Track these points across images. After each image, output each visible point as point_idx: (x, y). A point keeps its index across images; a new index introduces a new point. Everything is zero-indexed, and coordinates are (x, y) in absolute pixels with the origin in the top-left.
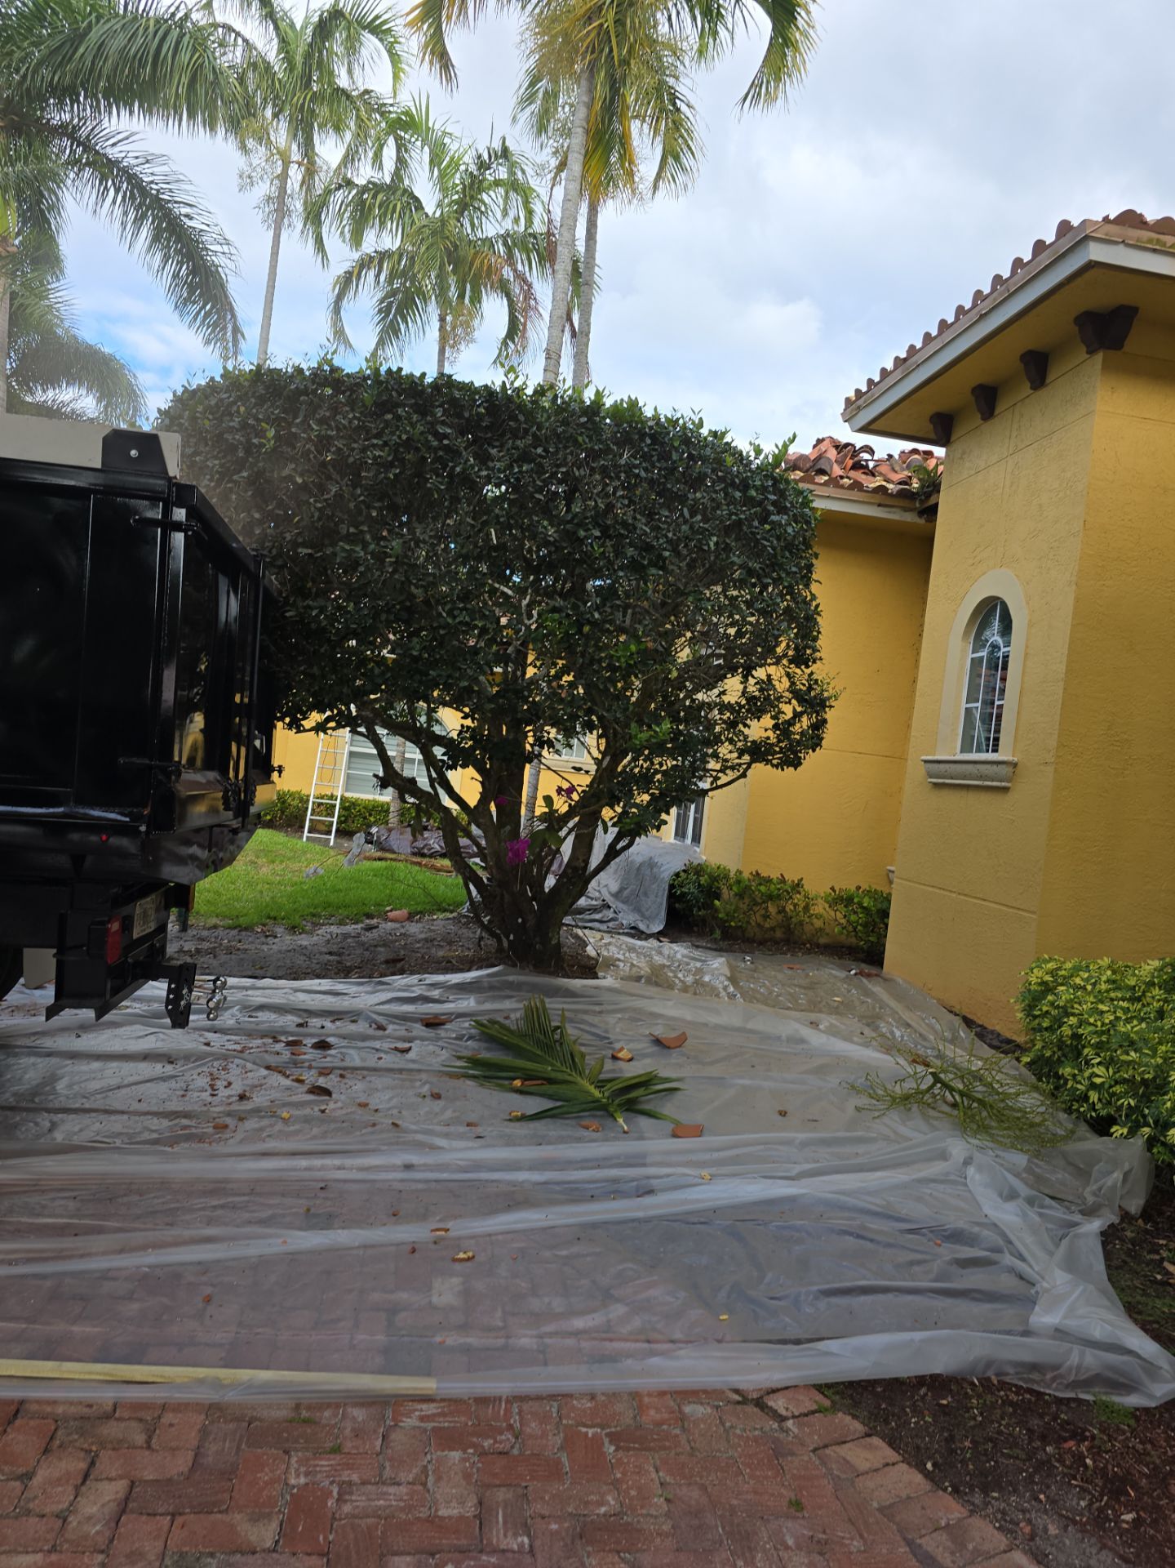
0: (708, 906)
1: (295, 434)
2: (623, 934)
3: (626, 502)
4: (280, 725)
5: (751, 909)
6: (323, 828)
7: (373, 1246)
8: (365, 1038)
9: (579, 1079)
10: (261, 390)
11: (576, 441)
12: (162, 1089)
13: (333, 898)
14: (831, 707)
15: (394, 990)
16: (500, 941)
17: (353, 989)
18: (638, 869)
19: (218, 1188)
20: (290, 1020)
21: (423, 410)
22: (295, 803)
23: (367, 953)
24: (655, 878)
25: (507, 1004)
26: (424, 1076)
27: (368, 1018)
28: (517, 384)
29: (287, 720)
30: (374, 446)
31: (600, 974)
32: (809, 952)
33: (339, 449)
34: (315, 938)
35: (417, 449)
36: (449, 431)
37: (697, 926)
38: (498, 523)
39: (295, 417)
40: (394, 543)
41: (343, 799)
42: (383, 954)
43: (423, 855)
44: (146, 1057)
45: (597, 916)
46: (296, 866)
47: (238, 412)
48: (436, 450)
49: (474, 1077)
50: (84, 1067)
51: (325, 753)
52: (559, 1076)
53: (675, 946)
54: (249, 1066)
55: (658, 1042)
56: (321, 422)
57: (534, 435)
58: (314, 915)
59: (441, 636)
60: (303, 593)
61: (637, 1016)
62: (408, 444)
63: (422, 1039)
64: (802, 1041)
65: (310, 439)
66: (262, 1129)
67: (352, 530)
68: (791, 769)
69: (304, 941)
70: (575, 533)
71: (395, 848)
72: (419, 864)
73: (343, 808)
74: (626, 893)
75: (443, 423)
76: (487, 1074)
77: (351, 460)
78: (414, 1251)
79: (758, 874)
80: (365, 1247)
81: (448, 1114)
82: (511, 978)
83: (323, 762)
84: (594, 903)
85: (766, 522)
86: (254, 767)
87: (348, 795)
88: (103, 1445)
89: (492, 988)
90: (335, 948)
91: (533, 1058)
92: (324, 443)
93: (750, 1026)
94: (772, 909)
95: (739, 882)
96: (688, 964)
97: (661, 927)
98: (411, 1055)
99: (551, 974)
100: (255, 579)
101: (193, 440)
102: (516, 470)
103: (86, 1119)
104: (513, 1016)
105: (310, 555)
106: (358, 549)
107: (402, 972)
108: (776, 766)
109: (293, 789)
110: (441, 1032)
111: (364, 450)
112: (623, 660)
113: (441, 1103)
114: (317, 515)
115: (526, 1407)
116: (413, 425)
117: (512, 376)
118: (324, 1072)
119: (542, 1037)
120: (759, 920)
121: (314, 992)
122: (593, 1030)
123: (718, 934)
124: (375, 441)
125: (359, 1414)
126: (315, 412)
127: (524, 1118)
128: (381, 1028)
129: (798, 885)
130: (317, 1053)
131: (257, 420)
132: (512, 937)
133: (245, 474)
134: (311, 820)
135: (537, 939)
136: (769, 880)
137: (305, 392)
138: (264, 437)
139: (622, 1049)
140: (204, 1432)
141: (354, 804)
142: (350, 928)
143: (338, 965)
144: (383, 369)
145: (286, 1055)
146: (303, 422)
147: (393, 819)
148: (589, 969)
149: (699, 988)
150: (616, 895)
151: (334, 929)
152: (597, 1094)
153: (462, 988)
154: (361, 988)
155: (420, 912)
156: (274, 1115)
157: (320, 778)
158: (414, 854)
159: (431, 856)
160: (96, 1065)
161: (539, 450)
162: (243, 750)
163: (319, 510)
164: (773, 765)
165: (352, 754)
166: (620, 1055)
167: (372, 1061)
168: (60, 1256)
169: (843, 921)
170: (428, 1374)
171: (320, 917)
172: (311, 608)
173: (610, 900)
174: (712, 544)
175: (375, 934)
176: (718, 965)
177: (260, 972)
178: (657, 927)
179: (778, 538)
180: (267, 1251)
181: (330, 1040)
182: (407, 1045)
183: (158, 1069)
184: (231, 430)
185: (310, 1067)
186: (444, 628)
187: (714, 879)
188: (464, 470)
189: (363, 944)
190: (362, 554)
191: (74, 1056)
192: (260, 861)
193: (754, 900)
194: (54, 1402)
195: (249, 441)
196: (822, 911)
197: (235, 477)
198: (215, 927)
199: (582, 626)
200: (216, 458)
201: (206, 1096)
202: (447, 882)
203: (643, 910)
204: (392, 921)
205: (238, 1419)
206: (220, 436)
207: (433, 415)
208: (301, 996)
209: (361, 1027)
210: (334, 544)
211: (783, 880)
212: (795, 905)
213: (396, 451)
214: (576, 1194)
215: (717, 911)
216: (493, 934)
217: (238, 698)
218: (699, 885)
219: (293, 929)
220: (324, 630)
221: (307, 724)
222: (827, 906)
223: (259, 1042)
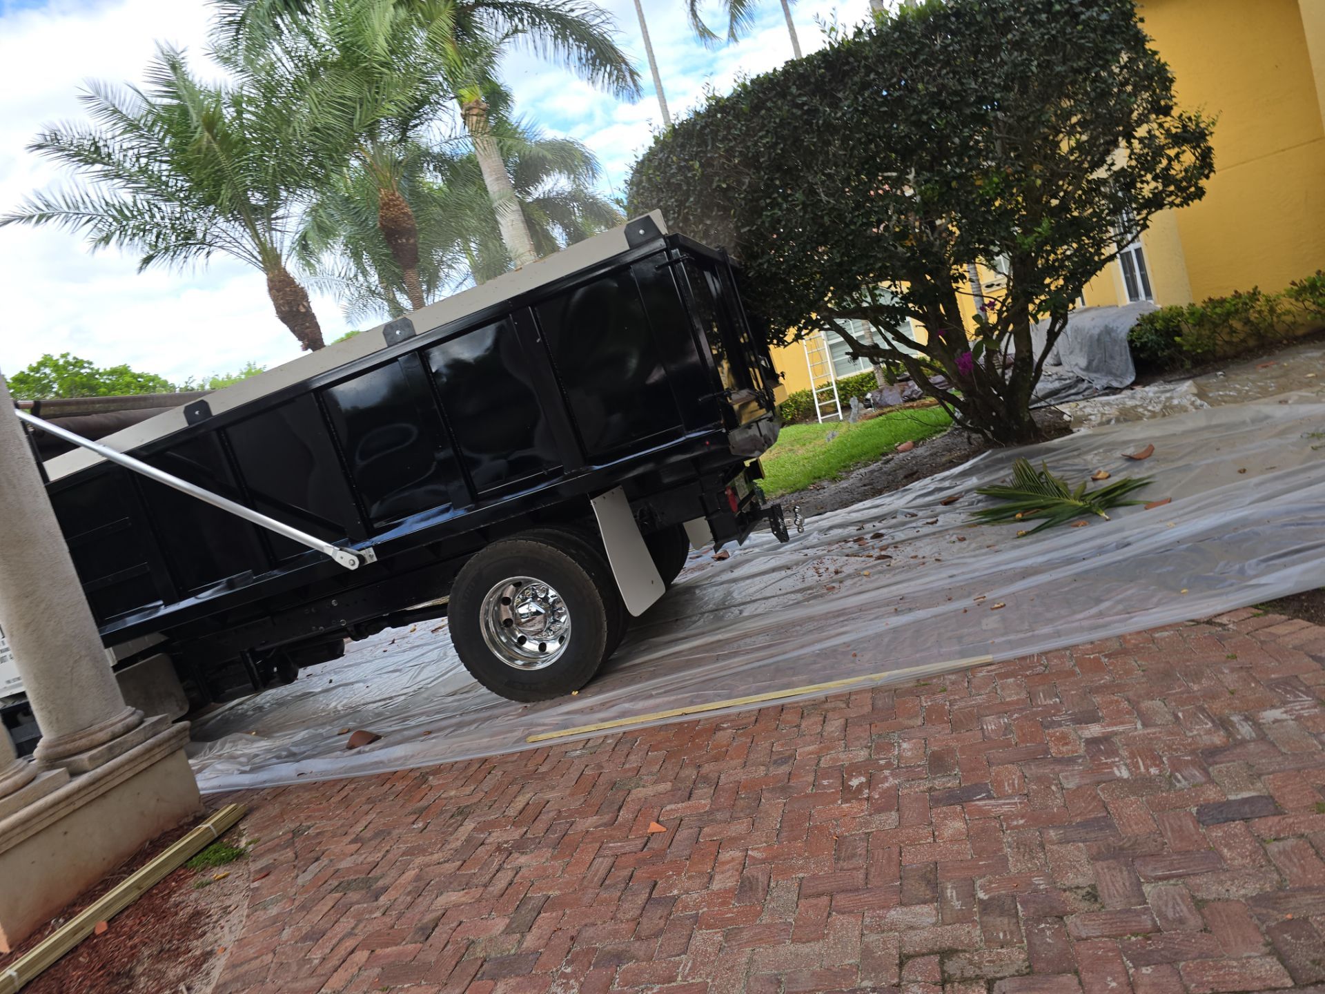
0: (1171, 344)
1: (711, 158)
2: (1099, 396)
3: (951, 75)
4: (771, 346)
5: (1215, 332)
6: (832, 409)
7: (940, 615)
8: (904, 524)
9: (1066, 500)
10: (680, 140)
11: (896, 54)
12: (790, 581)
13: (854, 451)
14: (1211, 133)
15: (916, 491)
16: (984, 435)
17: (887, 500)
18: (1099, 340)
19: (841, 613)
20: (852, 530)
21: (783, 95)
22: (804, 400)
23: (890, 477)
24: (1115, 341)
25: (1002, 473)
26: (951, 532)
27: (902, 513)
28: (839, 39)
29: (775, 341)
30: (761, 137)
31: (1074, 430)
32: (1287, 346)
33: (740, 152)
34: (851, 480)
35: (789, 124)
36: (805, 99)
37: (1167, 364)
38: (861, 143)
39: (707, 146)
40: (797, 195)
41: (837, 383)
42: (901, 474)
43: (913, 400)
44: (774, 570)
45: (1073, 391)
46: (821, 442)
47: (673, 162)
48: (801, 116)
49: (986, 522)
50: (742, 584)
51: (811, 355)
52: (1051, 502)
53: (1147, 389)
54: (835, 558)
55: (1130, 459)
56: (722, 141)
57: (866, 66)
58: (845, 467)
59: (852, 240)
60: (754, 257)
61: (1111, 447)
62: (782, 124)
63: (944, 513)
64: (1267, 417)
65: (721, 155)
66: (855, 583)
67: (768, 201)
68: (1197, 201)
69: (844, 484)
70: (920, 120)
71: (889, 402)
72: (912, 407)
73: (840, 389)
74: (1095, 363)
75: (800, 95)
76: (996, 517)
77: (750, 155)
78: (966, 611)
79: (1210, 299)
80: (935, 616)
81: (974, 545)
82: (999, 456)
83: (812, 362)
84: (1068, 381)
85: (1078, 24)
86: (767, 379)
87: (840, 378)
88: (827, 711)
89: (987, 467)
90: (867, 481)
91: (1028, 498)
92: (730, 153)
93: (1214, 422)
94: (1236, 324)
95: (1192, 314)
96: (1158, 398)
97: (1133, 378)
98: (939, 523)
99: (1032, 443)
100: (724, 264)
101: (654, 193)
102: (861, 99)
103: (756, 605)
104: (1008, 480)
105: (749, 231)
106: (776, 211)
107: (918, 479)
108: (1181, 205)
109: (799, 390)
110: (957, 505)
111: (755, 144)
112: (991, 192)
113: (967, 542)
114: (743, 203)
115: (1049, 655)
116: (779, 109)
117: (833, 34)
118: (882, 549)
119: (1032, 484)
120: (1226, 338)
121: (863, 509)
122: (1075, 468)
123: (1188, 364)
124: (760, 134)
125: (953, 677)
126: (716, 135)
127: (1028, 533)
128: (913, 515)
129: (1254, 294)
130: (876, 542)
131: (686, 160)
132: (992, 428)
133: (692, 199)
134: (820, 407)
135: (1013, 422)
136: (1222, 301)
137: (707, 125)
138: (694, 170)
139: (1099, 472)
140: (873, 699)
141: (847, 383)
142: (873, 467)
143: (873, 489)
144: (748, 83)
145: (856, 546)
146: (712, 148)
147: (880, 381)
148: (1066, 429)
149: (1168, 410)
150: (1087, 369)
151: (862, 471)
152: (1081, 504)
153: (964, 474)
154: (892, 498)
155: (922, 439)
156: (859, 575)
157: (815, 374)
158: (905, 401)
159: (920, 398)
160: (748, 582)
161: (872, 76)
162: (757, 370)
163: (744, 199)
164: (1177, 206)
165: (831, 347)
166: (1099, 476)
167: (912, 534)
168: (772, 656)
169: (1313, 307)
170: (987, 653)
171: (850, 466)
172: (761, 264)
173: (1082, 374)
174: (1034, 69)
175: (892, 463)
176: (1184, 390)
177: (822, 511)
178: (1131, 379)
179: (1094, 30)
180: (878, 630)
181: (882, 531)
182: (934, 519)
183: (783, 573)
184: (673, 175)
185: (873, 548)
186: (850, 235)
187: (1167, 320)
188: (824, 121)
189: (885, 473)
190: (780, 213)
191: (735, 581)
192: (795, 448)
193: (1213, 323)
194: (797, 702)
195: (686, 177)
196: (1288, 307)
197: (687, 204)
198: (783, 495)
199: (950, 183)
200: (671, 198)
201: (816, 577)
202: (934, 412)
203: (1114, 371)
204: (902, 452)
205: (890, 690)
206: (668, 183)
207: (791, 94)
208: (854, 515)
209: (901, 518)
210: (760, 216)
211: (1237, 295)
212: (1260, 312)
213: (776, 133)
214: (1070, 561)
215: (1180, 346)
216: (976, 431)
217: (742, 340)
218: (1156, 330)
219: (834, 480)
220: (776, 274)
221: (789, 338)
222: (1293, 301)
223: (837, 546)
